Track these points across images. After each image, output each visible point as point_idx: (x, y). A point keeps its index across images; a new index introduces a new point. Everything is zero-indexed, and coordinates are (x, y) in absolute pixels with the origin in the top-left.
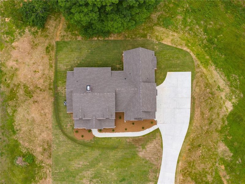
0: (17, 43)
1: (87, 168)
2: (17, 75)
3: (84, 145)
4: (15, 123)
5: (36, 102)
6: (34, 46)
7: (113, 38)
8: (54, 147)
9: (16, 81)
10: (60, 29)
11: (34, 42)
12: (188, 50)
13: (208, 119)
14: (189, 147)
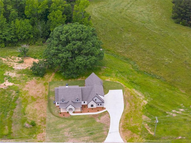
0: (28, 82)
1: (67, 127)
2: (28, 93)
3: (65, 119)
4: (26, 111)
5: (38, 102)
6: (37, 83)
7: (79, 80)
8: (47, 120)
9: (27, 95)
10: (51, 78)
11: (37, 82)
12: (120, 83)
13: (135, 106)
14: (125, 117)
